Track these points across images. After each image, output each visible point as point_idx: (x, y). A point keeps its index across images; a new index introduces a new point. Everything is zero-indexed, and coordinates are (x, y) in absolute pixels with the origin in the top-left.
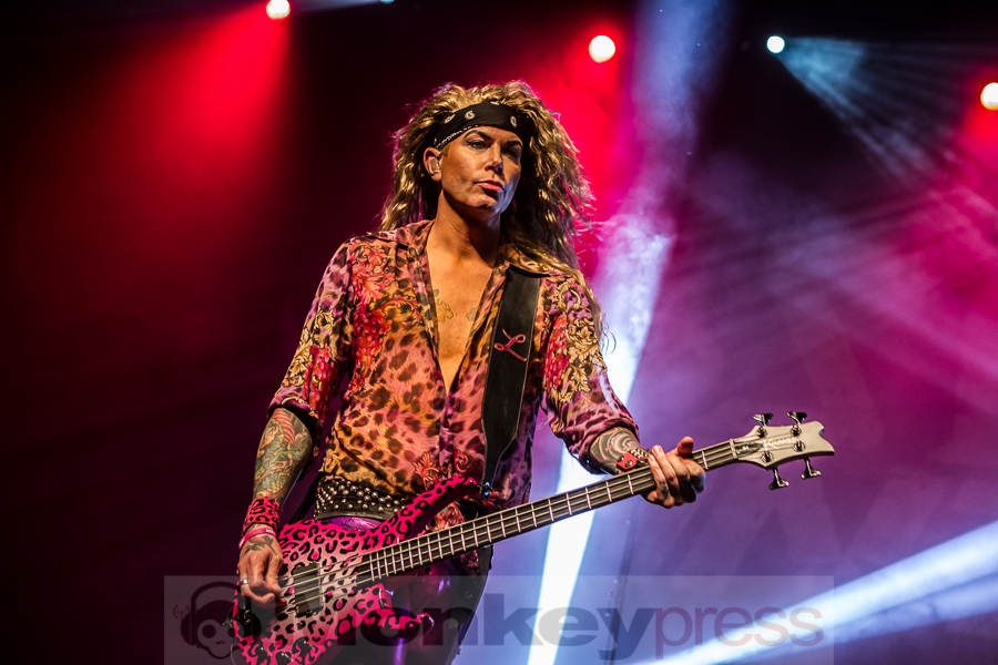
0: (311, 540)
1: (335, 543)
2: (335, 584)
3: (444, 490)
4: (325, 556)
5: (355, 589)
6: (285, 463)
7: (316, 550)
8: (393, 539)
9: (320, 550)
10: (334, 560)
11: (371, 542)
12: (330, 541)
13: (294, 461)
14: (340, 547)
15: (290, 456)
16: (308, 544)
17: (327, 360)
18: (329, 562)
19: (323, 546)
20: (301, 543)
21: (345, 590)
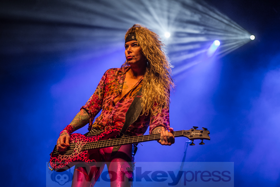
0: (77, 138)
1: (82, 139)
2: (77, 149)
3: (111, 131)
4: (78, 142)
5: (81, 151)
6: (78, 119)
7: (77, 140)
8: (95, 140)
9: (78, 140)
10: (80, 143)
11: (90, 140)
12: (81, 139)
13: (81, 119)
14: (82, 140)
15: (80, 118)
16: (76, 139)
17: (97, 99)
18: (79, 143)
19: (79, 140)
20: (74, 138)
21: (79, 151)
